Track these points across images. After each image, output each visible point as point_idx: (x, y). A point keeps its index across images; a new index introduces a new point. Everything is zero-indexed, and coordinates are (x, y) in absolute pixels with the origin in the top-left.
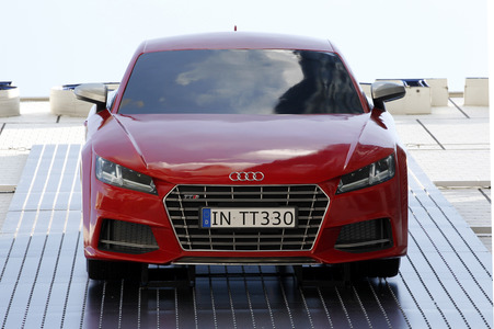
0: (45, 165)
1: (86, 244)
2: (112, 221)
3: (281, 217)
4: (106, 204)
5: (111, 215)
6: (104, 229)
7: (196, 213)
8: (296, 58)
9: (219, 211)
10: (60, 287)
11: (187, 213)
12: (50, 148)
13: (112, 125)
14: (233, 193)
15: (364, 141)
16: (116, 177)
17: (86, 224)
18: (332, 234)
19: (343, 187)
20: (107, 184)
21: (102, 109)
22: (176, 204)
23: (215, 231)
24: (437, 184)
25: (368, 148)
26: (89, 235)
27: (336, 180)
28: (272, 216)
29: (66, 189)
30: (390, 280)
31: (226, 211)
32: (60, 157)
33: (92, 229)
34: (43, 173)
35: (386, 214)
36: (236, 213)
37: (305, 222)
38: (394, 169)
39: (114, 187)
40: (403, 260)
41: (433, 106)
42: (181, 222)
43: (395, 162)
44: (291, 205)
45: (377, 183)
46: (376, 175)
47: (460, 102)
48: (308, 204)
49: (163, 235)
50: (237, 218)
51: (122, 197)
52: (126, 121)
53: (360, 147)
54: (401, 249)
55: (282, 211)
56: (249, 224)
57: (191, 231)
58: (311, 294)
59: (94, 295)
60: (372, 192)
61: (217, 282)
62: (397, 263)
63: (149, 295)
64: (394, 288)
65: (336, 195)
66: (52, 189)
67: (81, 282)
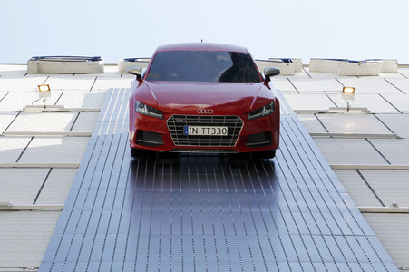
0: (114, 98)
1: (131, 141)
2: (142, 131)
3: (221, 131)
4: (140, 123)
5: (142, 128)
6: (139, 134)
7: (182, 128)
8: (229, 56)
9: (192, 127)
10: (119, 160)
11: (177, 128)
12: (117, 90)
13: (143, 86)
14: (198, 119)
15: (260, 95)
16: (144, 111)
17: (131, 131)
18: (244, 138)
19: (250, 117)
20: (140, 113)
21: (139, 78)
22: (172, 124)
23: (190, 137)
24: (295, 111)
25: (263, 99)
26: (132, 136)
27: (247, 114)
28: (217, 130)
29: (123, 111)
30: (271, 160)
31: (195, 128)
32: (121, 95)
33: (133, 133)
34: (113, 103)
35: (270, 129)
36: (200, 128)
37: (232, 133)
38: (274, 109)
39: (144, 115)
40: (278, 151)
41: (295, 71)
42: (174, 132)
43: (274, 105)
44: (225, 125)
45: (266, 115)
46: (265, 112)
47: (307, 69)
48: (234, 125)
49: (166, 138)
50: (201, 131)
51: (147, 120)
52: (150, 84)
53: (258, 98)
54: (277, 146)
55: (221, 128)
56: (206, 134)
57: (179, 137)
58: (234, 166)
59: (134, 165)
60: (263, 120)
61: (191, 159)
62: (274, 152)
63: (159, 166)
64: (273, 164)
65: (246, 121)
66: (117, 111)
67: (128, 158)
